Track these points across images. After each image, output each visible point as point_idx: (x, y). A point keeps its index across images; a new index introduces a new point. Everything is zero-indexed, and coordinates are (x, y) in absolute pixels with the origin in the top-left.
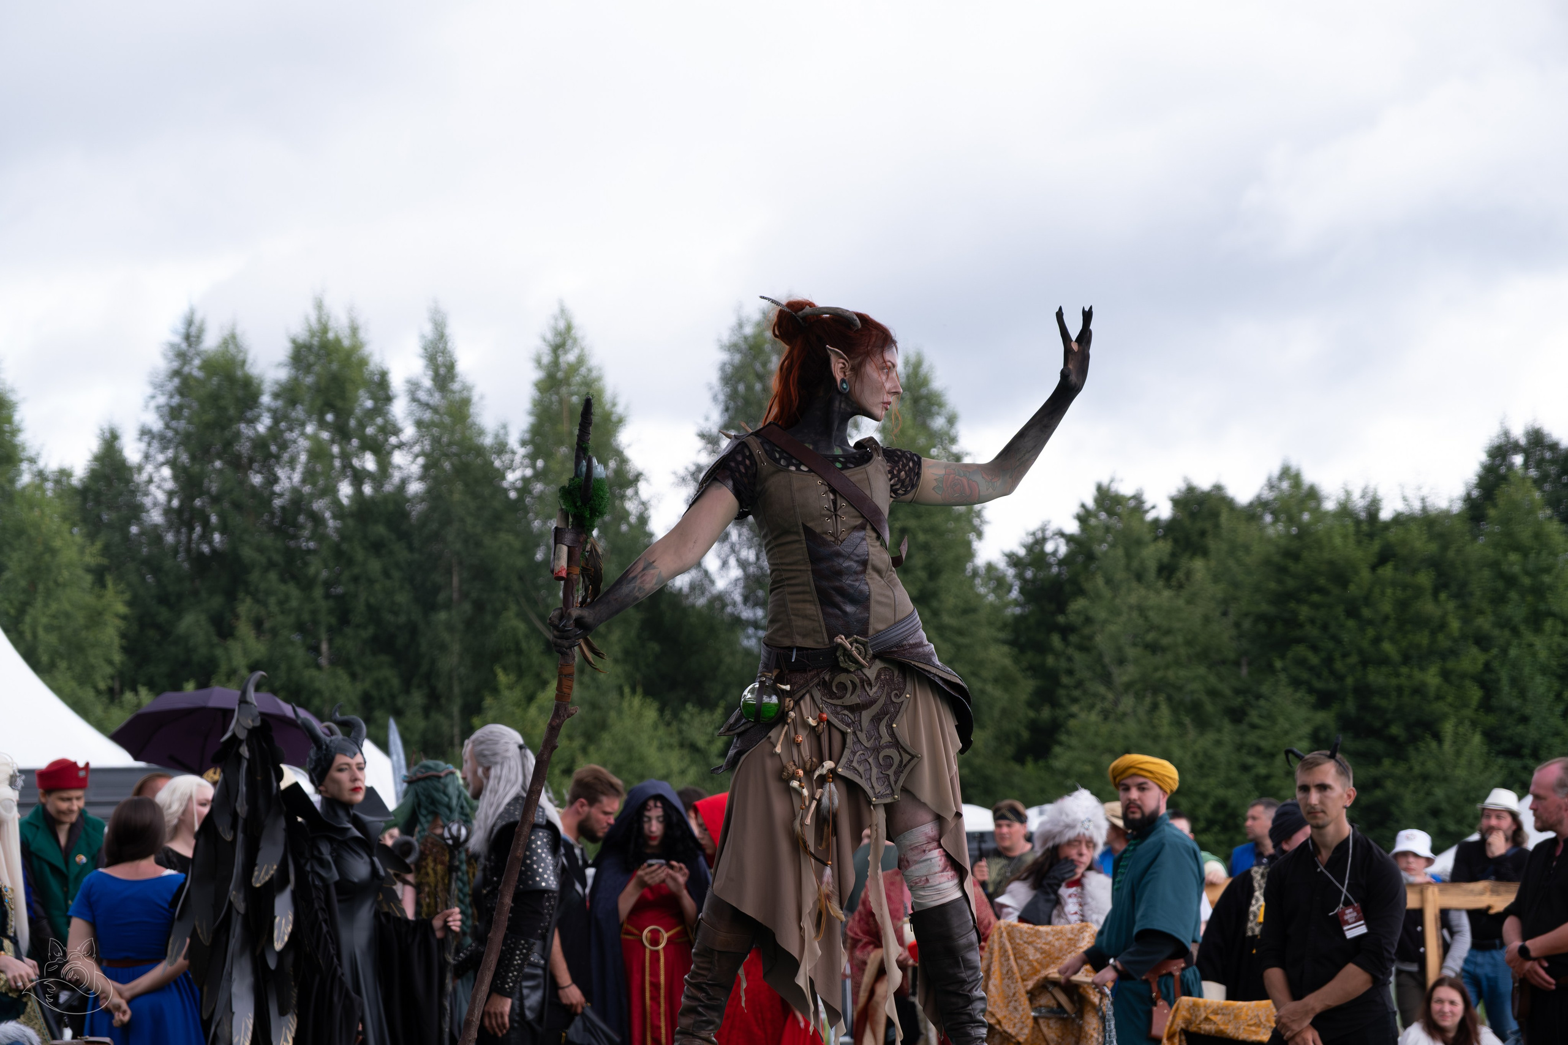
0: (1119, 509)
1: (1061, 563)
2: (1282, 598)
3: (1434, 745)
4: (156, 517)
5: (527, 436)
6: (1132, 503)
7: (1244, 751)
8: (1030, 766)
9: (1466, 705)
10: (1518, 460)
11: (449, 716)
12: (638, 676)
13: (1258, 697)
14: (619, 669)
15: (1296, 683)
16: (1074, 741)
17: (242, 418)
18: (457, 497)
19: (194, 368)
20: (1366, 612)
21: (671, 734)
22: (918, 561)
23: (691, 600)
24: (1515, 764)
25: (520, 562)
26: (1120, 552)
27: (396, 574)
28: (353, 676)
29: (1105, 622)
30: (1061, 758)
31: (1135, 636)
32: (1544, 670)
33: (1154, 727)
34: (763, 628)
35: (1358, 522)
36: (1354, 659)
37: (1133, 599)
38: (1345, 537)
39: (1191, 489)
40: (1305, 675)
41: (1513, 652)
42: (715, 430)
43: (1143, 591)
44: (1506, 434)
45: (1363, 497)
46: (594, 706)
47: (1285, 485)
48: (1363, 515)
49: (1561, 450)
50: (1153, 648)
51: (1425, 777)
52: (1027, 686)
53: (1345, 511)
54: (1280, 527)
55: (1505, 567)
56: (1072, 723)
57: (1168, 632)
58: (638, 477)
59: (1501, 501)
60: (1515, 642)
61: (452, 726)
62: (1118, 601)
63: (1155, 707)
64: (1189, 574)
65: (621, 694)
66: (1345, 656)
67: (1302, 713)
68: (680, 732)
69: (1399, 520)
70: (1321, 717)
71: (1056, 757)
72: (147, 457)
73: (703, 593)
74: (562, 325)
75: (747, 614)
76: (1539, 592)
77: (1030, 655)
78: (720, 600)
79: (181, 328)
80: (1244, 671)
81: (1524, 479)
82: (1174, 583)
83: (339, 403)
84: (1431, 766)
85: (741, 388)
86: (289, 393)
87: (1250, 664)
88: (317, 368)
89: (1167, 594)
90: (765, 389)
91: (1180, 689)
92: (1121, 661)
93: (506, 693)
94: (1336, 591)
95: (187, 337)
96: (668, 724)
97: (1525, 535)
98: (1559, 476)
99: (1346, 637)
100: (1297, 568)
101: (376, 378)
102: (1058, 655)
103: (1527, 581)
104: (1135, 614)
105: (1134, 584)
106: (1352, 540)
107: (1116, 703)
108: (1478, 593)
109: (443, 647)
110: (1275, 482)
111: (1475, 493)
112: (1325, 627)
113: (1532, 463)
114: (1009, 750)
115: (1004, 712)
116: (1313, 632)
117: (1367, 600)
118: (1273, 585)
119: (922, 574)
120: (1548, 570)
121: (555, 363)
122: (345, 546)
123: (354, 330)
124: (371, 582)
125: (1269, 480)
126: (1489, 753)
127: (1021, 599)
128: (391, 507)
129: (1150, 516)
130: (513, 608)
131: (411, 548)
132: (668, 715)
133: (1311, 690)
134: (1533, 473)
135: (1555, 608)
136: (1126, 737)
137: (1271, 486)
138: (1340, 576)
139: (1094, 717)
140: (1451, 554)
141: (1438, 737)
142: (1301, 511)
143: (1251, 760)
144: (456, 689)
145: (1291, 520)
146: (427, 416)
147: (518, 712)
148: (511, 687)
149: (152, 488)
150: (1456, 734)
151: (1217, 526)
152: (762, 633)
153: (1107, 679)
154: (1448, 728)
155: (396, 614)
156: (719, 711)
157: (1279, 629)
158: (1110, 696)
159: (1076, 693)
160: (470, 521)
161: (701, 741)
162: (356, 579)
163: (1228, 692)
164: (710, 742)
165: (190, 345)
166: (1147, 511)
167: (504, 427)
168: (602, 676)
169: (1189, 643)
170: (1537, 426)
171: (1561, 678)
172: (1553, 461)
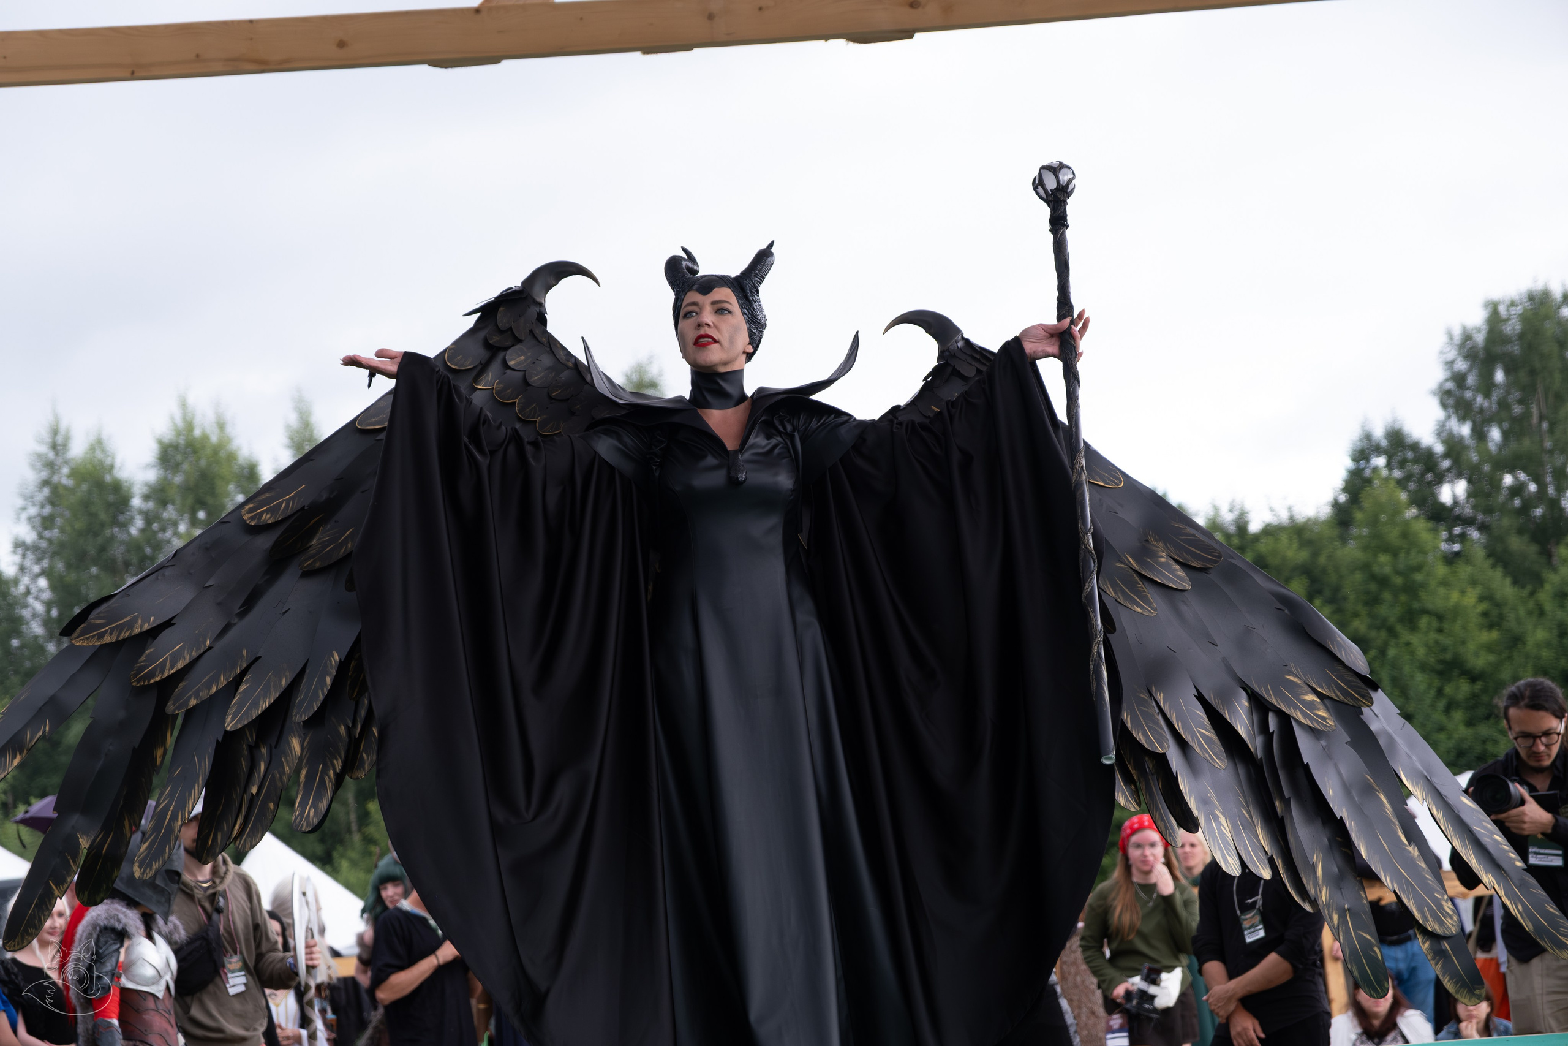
4: (37, 629)
10: (1380, 461)
17: (115, 522)
19: (63, 477)
32: (1423, 667)
41: (1392, 652)
44: (1368, 437)
45: (1231, 511)
48: (1232, 529)
49: (1422, 449)
55: (1376, 569)
59: (1367, 504)
60: (1393, 642)
69: (1269, 531)
72: (22, 569)
76: (1412, 589)
79: (48, 439)
81: (1387, 480)
83: (210, 500)
86: (159, 494)
88: (186, 466)
95: (54, 447)
97: (1393, 535)
98: (1423, 475)
101: (246, 472)
103: (1398, 581)
108: (1352, 597)
111: (1343, 498)
113: (1394, 464)
120: (1419, 568)
123: (221, 426)
134: (1397, 474)
135: (1429, 606)
140: (1322, 560)
149: (31, 600)
165: (57, 454)
170: (1397, 427)
171: (1440, 673)
172: (1416, 461)
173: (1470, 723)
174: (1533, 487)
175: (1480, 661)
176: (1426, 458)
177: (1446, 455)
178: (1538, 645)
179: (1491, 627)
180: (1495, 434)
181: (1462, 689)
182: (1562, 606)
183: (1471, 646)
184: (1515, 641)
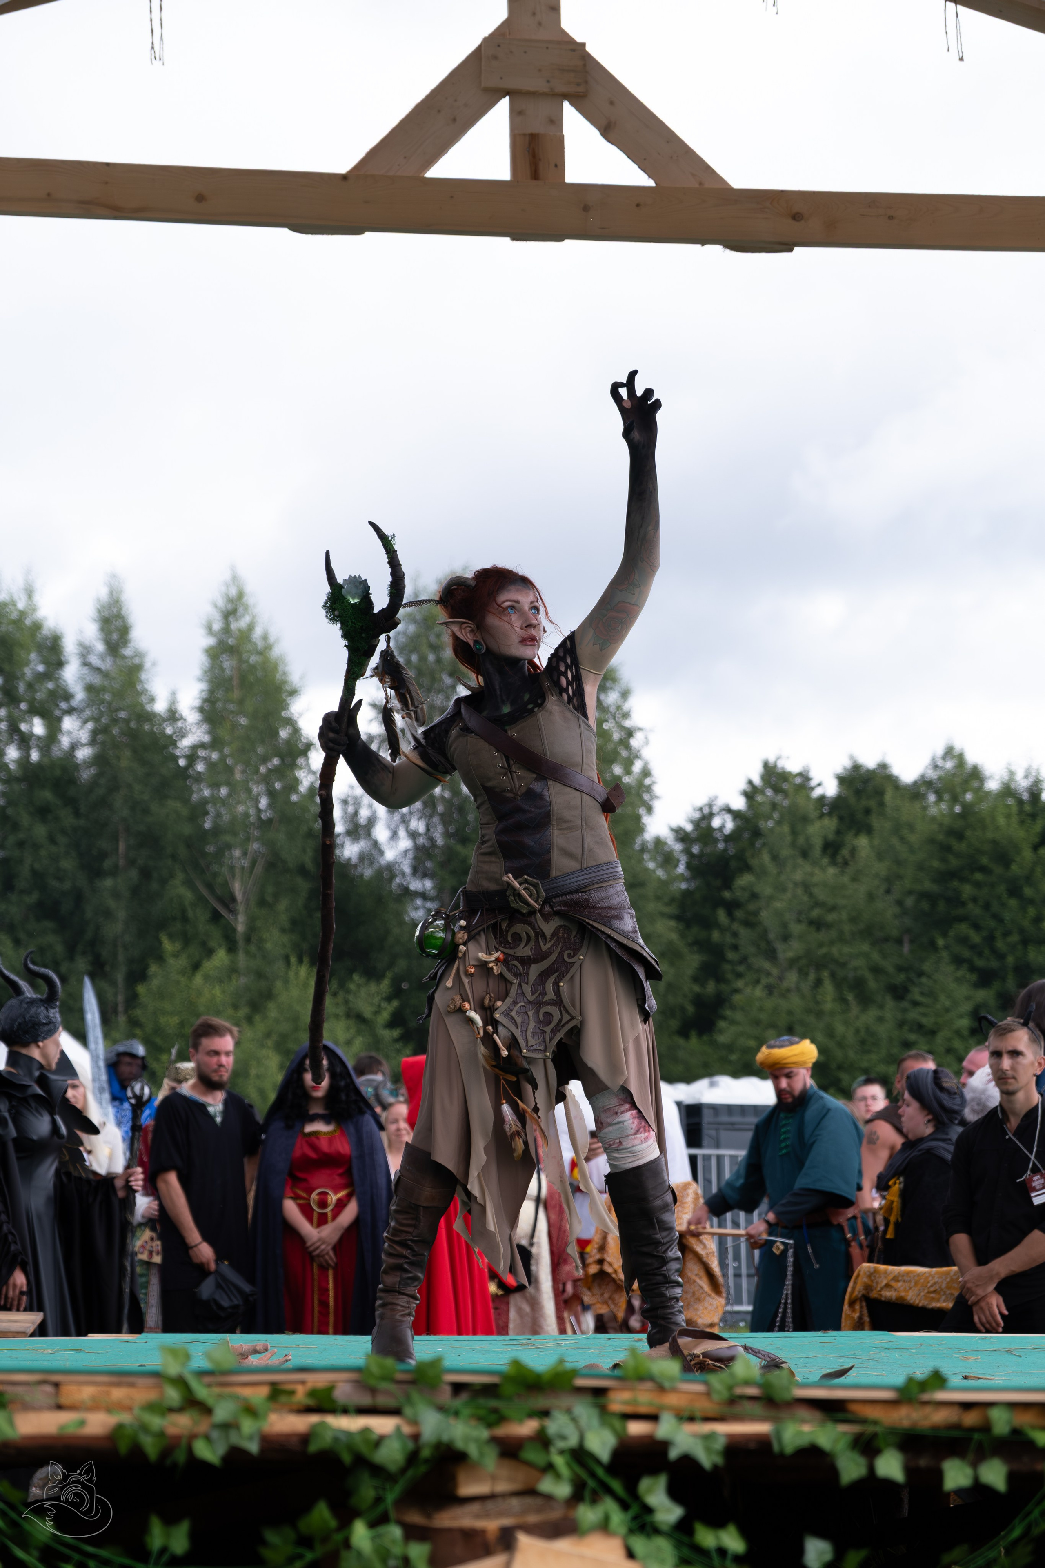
0: (785, 786)
1: (728, 839)
2: (945, 877)
5: (197, 703)
6: (798, 780)
7: (906, 1027)
8: (695, 1040)
11: (114, 983)
12: (305, 946)
13: (921, 974)
14: (285, 939)
15: (958, 961)
16: (738, 1016)
18: (124, 763)
20: (1028, 892)
21: (337, 1004)
23: (359, 870)
25: (187, 829)
26: (786, 829)
27: (62, 840)
28: (17, 942)
29: (771, 898)
30: (725, 1033)
31: (800, 913)
33: (817, 1003)
34: (432, 899)
35: (1020, 802)
36: (1015, 938)
37: (798, 876)
38: (1008, 816)
39: (856, 767)
40: (966, 953)
43: (808, 868)
45: (1026, 777)
46: (260, 975)
47: (949, 765)
48: (1025, 796)
50: (817, 924)
52: (693, 961)
53: (1008, 791)
54: (944, 806)
56: (737, 998)
57: (833, 908)
61: (116, 994)
62: (783, 878)
63: (819, 982)
64: (853, 851)
65: (288, 963)
66: (1006, 934)
67: (963, 991)
68: (346, 1002)
70: (982, 995)
71: (721, 1032)
73: (372, 864)
74: (233, 592)
75: (415, 885)
77: (695, 930)
78: (389, 870)
80: (906, 948)
82: (839, 859)
83: (7, 667)
85: (412, 657)
87: (912, 941)
89: (831, 871)
90: (437, 659)
91: (843, 965)
92: (786, 938)
93: (171, 961)
94: (998, 870)
99: (1007, 916)
100: (962, 847)
101: (49, 642)
102: (723, 930)
104: (800, 891)
105: (800, 861)
106: (1015, 820)
107: (781, 978)
109: (108, 914)
110: (940, 763)
112: (987, 906)
114: (674, 1024)
115: (670, 986)
116: (975, 910)
117: (1029, 879)
118: (936, 864)
121: (226, 630)
122: (10, 811)
123: (29, 593)
124: (36, 847)
125: (934, 759)
127: (687, 874)
128: (58, 772)
129: (817, 793)
130: (180, 876)
131: (77, 814)
133: (973, 969)
136: (790, 1013)
137: (936, 767)
138: (1003, 856)
139: (758, 992)
142: (965, 791)
143: (912, 1037)
144: (121, 957)
145: (955, 799)
146: (97, 680)
147: (183, 980)
148: (176, 956)
151: (881, 804)
152: (429, 905)
153: (771, 954)
155: (60, 879)
156: (386, 983)
157: (942, 906)
158: (775, 971)
159: (741, 969)
160: (137, 787)
161: (367, 1011)
162: (21, 844)
163: (891, 969)
164: (376, 1013)
166: (813, 789)
167: (174, 694)
168: (269, 945)
169: (853, 920)
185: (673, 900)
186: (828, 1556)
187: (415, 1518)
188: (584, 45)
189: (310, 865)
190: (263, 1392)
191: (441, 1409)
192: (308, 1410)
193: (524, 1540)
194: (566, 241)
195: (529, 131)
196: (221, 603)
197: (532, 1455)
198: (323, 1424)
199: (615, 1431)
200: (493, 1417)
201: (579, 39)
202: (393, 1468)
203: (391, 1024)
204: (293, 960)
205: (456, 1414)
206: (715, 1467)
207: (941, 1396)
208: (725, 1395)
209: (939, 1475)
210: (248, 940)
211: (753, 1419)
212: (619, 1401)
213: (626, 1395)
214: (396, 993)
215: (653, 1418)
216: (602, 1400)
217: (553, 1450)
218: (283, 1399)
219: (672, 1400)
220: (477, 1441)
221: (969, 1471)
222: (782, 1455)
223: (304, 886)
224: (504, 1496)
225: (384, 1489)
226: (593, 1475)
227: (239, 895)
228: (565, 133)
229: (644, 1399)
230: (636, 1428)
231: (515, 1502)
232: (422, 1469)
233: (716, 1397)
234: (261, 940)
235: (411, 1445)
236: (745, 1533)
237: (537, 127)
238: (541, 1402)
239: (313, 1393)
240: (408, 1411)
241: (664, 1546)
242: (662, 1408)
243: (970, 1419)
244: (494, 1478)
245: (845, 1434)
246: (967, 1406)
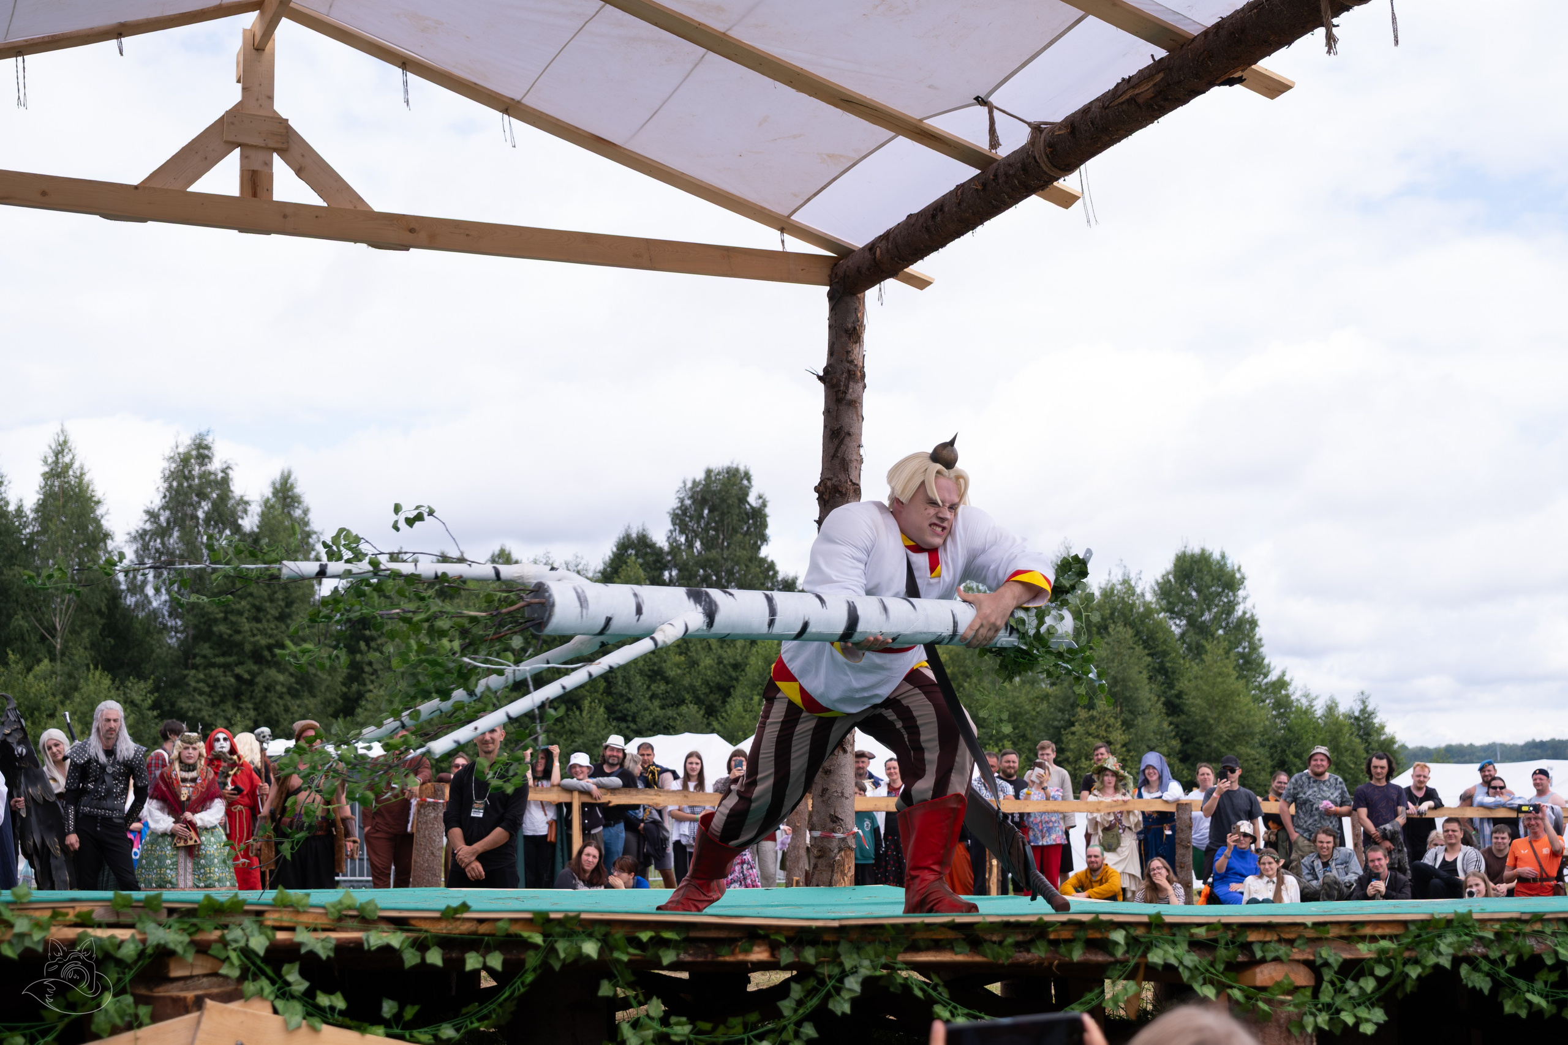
3: (578, 713)
5: (34, 507)
8: (340, 720)
9: (597, 692)
10: (632, 552)
12: (99, 659)
14: (87, 653)
22: (280, 595)
23: (135, 613)
24: (623, 725)
34: (182, 632)
42: (156, 510)
44: (627, 537)
46: (70, 676)
49: (657, 548)
51: (572, 732)
52: (343, 672)
56: (368, 695)
58: (107, 536)
59: (622, 575)
65: (88, 669)
68: (125, 693)
73: (143, 610)
74: (61, 439)
75: (171, 623)
78: (155, 613)
81: (635, 562)
84: (576, 725)
85: (175, 484)
90: (190, 486)
93: (13, 666)
96: (118, 689)
98: (653, 563)
113: (639, 555)
114: (330, 710)
115: (328, 686)
119: (282, 604)
121: (56, 462)
125: (493, 556)
126: (608, 719)
130: (21, 613)
132: (117, 682)
134: (639, 560)
141: (580, 709)
148: (17, 663)
150: (590, 707)
154: (586, 704)
159: (373, 677)
161: (137, 698)
164: (143, 700)
167: (20, 500)
168: (76, 658)
170: (644, 533)
171: (650, 677)
172: (652, 554)
173: (662, 708)
174: (714, 578)
175: (671, 673)
176: (658, 552)
177: (669, 553)
178: (706, 668)
179: (681, 654)
180: (698, 544)
181: (661, 687)
182: (722, 647)
183: (669, 664)
184: (693, 663)
185: (332, 636)
186: (395, 1010)
187: (143, 991)
188: (287, 120)
189: (104, 609)
190: (47, 914)
191: (160, 925)
192: (76, 925)
193: (209, 1002)
194: (273, 235)
195: (252, 168)
196: (53, 446)
197: (216, 950)
198: (86, 935)
199: (268, 938)
200: (193, 930)
201: (284, 117)
202: (129, 961)
203: (153, 708)
204: (92, 667)
205: (170, 927)
206: (328, 957)
207: (466, 915)
208: (336, 915)
209: (463, 962)
210: (63, 654)
211: (353, 930)
212: (271, 919)
213: (276, 916)
214: (157, 688)
215: (292, 929)
216: (260, 918)
217: (229, 948)
218: (60, 918)
219: (304, 919)
220: (181, 942)
221: (481, 959)
222: (369, 950)
223: (100, 622)
224: (198, 976)
225: (124, 973)
226: (254, 964)
227: (59, 628)
228: (274, 170)
229: (286, 919)
230: (281, 936)
231: (205, 980)
232: (147, 961)
233: (330, 917)
234: (72, 654)
235: (141, 947)
236: (346, 998)
237: (256, 166)
238: (224, 920)
239: (78, 915)
240: (138, 925)
241: (298, 1007)
242: (298, 923)
243: (483, 929)
244: (192, 966)
245: (408, 938)
246: (481, 921)
